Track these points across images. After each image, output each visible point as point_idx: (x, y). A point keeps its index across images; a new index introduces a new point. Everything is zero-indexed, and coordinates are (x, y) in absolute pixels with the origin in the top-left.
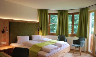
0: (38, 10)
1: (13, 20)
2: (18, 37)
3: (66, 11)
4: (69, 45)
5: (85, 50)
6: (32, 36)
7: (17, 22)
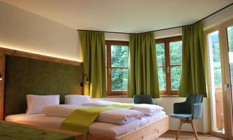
0: (80, 34)
1: (15, 51)
2: (28, 96)
3: (150, 34)
4: (164, 113)
5: (206, 130)
6: (66, 96)
7: (26, 56)
